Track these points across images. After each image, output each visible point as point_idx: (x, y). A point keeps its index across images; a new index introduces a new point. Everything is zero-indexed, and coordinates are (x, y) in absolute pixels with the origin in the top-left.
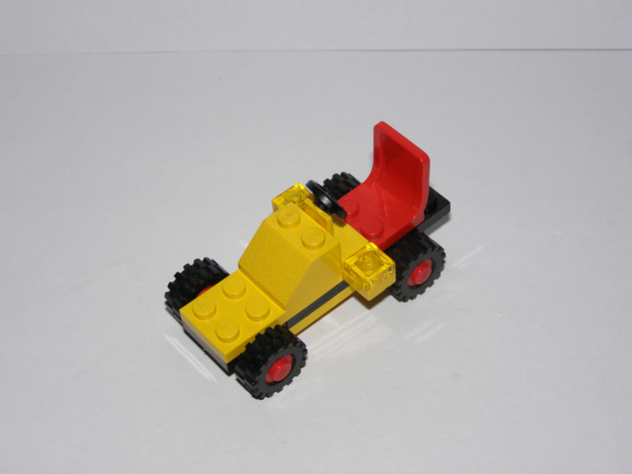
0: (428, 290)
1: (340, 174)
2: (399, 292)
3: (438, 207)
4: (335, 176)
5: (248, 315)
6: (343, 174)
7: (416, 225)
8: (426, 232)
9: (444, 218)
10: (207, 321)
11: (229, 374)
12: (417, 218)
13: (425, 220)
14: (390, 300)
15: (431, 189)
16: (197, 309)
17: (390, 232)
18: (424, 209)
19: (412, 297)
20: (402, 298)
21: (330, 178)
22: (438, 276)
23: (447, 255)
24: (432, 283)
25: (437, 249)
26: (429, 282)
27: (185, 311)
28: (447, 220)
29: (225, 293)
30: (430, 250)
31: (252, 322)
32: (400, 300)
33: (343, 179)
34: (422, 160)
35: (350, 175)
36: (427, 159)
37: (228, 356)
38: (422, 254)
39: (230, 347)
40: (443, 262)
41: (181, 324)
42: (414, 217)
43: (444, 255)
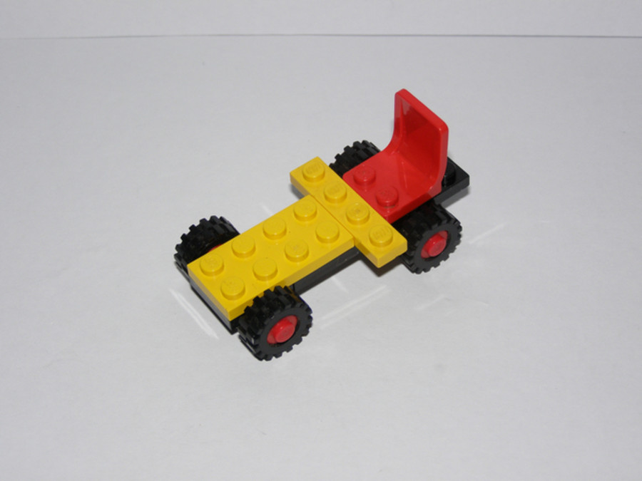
0: (442, 263)
1: (361, 142)
2: (412, 262)
3: (456, 180)
4: (356, 144)
5: (255, 275)
6: (364, 142)
7: (432, 196)
8: (443, 204)
9: (462, 191)
10: (214, 277)
11: (232, 332)
12: (434, 189)
13: (443, 191)
14: (401, 269)
15: (449, 159)
16: (205, 265)
17: (405, 201)
18: (441, 180)
19: (426, 270)
20: (416, 269)
21: (351, 145)
22: (453, 250)
23: (463, 228)
24: (447, 257)
25: (452, 221)
26: (444, 256)
27: (193, 266)
28: (466, 193)
29: (234, 252)
30: (445, 222)
31: (259, 281)
32: (413, 272)
33: (364, 147)
34: (440, 129)
35: (371, 143)
36: (445, 128)
37: (231, 313)
38: (436, 225)
39: (234, 305)
40: (460, 236)
41: (189, 280)
42: (431, 188)
43: (460, 228)
